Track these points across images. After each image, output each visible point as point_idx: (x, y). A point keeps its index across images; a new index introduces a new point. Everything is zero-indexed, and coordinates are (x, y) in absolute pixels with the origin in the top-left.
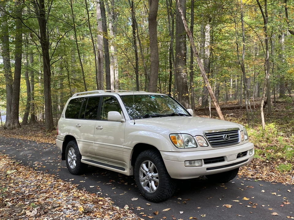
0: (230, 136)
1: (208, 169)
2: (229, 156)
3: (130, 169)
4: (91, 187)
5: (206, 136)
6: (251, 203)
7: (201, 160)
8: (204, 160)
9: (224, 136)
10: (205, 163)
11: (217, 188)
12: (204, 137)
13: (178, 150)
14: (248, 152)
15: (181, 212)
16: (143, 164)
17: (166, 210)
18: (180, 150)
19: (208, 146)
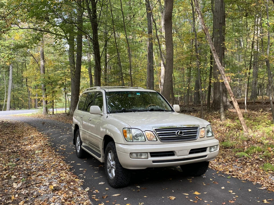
0: (184, 132)
1: (154, 162)
2: (178, 151)
3: (103, 157)
4: (80, 169)
5: (156, 131)
6: (197, 198)
7: (147, 153)
8: (151, 153)
9: (176, 132)
10: (152, 156)
11: (181, 181)
12: (154, 132)
13: (127, 143)
14: (208, 149)
15: (125, 199)
16: (109, 154)
17: (115, 195)
18: (129, 143)
19: (157, 140)
